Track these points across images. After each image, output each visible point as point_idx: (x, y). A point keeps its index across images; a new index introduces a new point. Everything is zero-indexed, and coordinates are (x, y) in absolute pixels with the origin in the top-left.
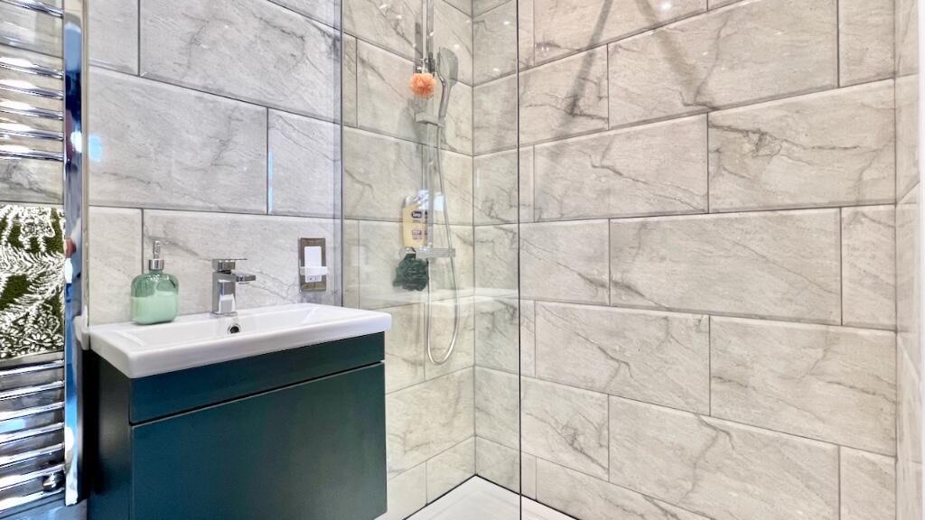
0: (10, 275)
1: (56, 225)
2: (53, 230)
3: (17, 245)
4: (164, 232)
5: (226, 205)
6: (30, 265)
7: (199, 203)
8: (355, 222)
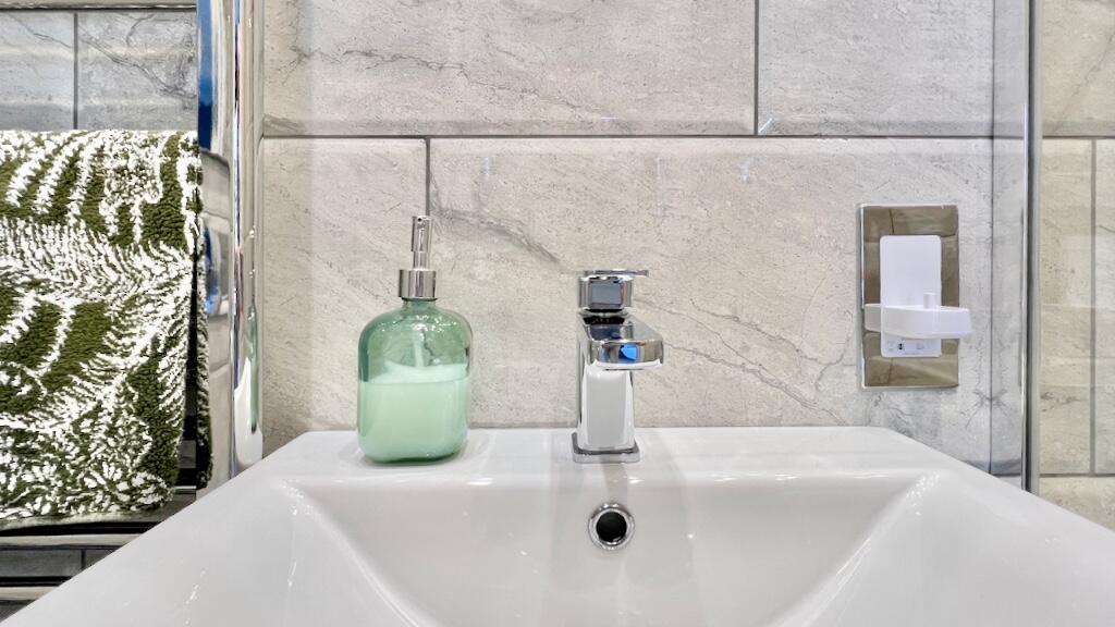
0: (78, 301)
1: (168, 173)
2: (160, 185)
3: (96, 225)
4: (476, 196)
5: (633, 113)
6: (113, 277)
7: (560, 114)
8: (1084, 145)
